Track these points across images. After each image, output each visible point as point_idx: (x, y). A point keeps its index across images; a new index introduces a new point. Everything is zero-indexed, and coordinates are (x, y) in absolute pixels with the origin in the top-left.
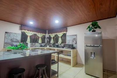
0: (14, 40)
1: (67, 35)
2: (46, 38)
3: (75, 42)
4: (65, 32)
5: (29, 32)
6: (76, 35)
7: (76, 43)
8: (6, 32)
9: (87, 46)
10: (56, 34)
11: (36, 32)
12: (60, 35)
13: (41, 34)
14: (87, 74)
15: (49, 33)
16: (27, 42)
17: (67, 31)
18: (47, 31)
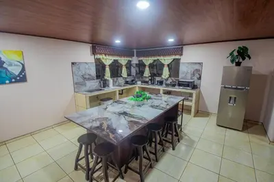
0: (87, 77)
1: (181, 61)
2: (135, 65)
3: (198, 76)
4: (177, 57)
5: (107, 57)
6: (200, 64)
7: (200, 78)
8: (73, 63)
9: (225, 87)
10: (156, 58)
11: (118, 55)
12: (166, 60)
13: (126, 59)
14: (219, 126)
15: (138, 56)
16: (106, 78)
17: (181, 55)
18: (135, 50)
